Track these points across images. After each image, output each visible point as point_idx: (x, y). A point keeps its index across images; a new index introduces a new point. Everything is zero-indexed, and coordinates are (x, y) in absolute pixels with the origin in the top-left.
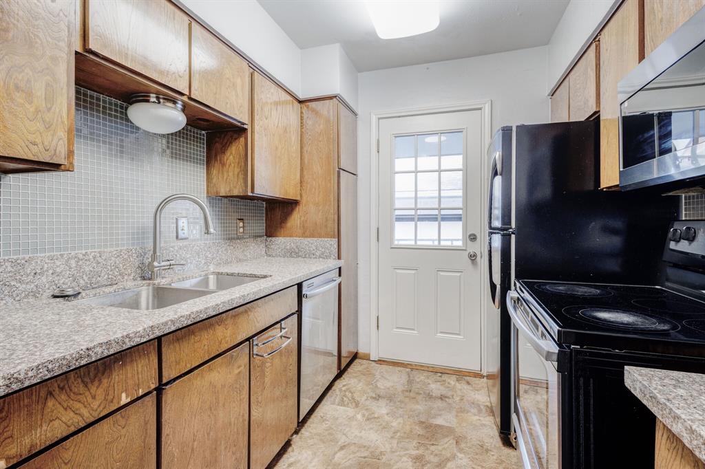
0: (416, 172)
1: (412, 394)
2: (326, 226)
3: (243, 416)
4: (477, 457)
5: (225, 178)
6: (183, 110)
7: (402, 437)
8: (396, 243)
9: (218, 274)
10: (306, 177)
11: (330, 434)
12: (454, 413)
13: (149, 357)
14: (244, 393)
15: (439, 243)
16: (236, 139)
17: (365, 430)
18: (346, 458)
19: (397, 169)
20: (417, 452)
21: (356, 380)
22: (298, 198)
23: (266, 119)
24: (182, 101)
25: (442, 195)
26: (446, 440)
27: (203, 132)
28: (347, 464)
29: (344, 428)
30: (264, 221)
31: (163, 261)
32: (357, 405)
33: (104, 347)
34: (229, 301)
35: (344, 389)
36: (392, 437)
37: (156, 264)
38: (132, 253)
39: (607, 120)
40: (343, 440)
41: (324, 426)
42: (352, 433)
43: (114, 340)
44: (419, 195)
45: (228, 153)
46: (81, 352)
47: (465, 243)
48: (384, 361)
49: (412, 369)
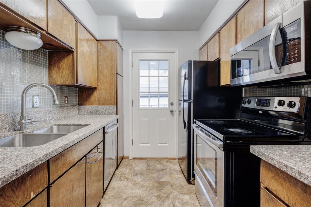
0: (149, 76)
1: (150, 171)
2: (111, 100)
3: (83, 194)
4: (180, 190)
5: (60, 75)
6: (41, 38)
7: (150, 189)
8: (141, 107)
9: (58, 125)
10: (100, 77)
11: (118, 195)
12: (168, 175)
13: (44, 171)
14: (84, 182)
15: (159, 106)
16: (67, 56)
17: (134, 189)
18: (128, 203)
19: (141, 75)
20: (157, 194)
21: (125, 169)
22: (96, 87)
23: (83, 47)
24: (41, 33)
25: (160, 86)
26: (168, 186)
27: (47, 51)
28: (129, 205)
29: (124, 190)
30: (77, 98)
31: (27, 120)
32: (128, 179)
33: (24, 169)
34: (78, 138)
35: (120, 173)
36: (146, 190)
37: (23, 121)
38: (7, 116)
39: (223, 61)
40: (125, 196)
41: (115, 192)
42: (128, 192)
43: (29, 164)
44: (151, 86)
45: (62, 63)
46: (13, 173)
47: (169, 106)
48: (135, 159)
49: (148, 160)
